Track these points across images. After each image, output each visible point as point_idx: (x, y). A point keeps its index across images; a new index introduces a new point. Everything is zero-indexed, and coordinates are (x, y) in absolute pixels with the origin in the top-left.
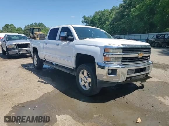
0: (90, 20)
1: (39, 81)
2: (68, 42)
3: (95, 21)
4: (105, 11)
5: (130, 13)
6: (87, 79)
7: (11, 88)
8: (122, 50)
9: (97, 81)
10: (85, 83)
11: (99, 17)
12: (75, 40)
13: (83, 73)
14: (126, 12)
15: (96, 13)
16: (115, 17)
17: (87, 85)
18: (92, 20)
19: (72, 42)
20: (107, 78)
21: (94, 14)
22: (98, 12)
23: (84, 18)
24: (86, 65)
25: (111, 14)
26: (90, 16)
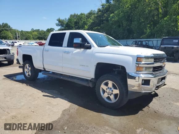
0: (65, 23)
1: (44, 96)
2: (82, 49)
3: (71, 25)
4: (82, 14)
5: (109, 18)
6: (112, 91)
7: (14, 108)
8: (153, 59)
9: (129, 93)
10: (109, 96)
11: (75, 20)
12: (92, 48)
13: (106, 84)
14: (105, 17)
15: (71, 16)
16: (93, 22)
17: (112, 97)
18: (67, 23)
19: (88, 50)
20: (139, 89)
21: (69, 17)
22: (74, 15)
23: (59, 20)
24: (111, 76)
25: (88, 18)
26: (65, 19)
